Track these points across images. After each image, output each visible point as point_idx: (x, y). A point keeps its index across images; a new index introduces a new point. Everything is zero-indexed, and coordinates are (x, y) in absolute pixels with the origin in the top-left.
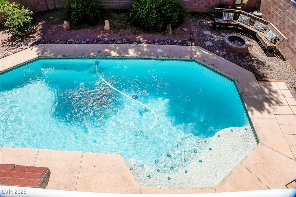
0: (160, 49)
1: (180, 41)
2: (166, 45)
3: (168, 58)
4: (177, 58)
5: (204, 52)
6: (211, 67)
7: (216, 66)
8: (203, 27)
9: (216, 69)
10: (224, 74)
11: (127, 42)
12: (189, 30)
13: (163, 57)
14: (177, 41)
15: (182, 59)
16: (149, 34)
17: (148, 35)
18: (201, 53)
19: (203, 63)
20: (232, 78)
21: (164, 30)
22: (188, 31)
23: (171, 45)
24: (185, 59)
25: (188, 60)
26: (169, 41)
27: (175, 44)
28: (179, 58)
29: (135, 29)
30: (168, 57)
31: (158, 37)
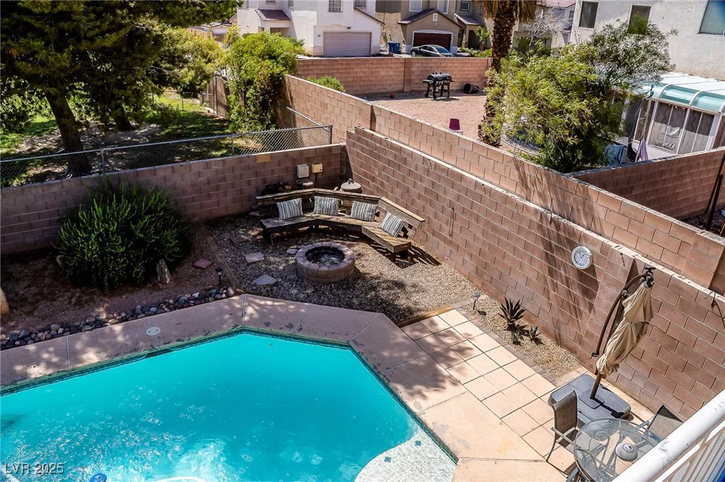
0: (153, 327)
1: (196, 295)
2: (166, 312)
3: (179, 343)
4: (201, 337)
5: (262, 303)
6: (286, 332)
7: (297, 327)
8: (240, 246)
9: (300, 334)
10: (322, 338)
11: (64, 332)
12: (210, 262)
13: (165, 344)
14: (189, 296)
15: (214, 334)
16: (118, 298)
17: (116, 300)
18: (257, 308)
19: (267, 329)
20: (344, 341)
21: (150, 278)
22: (210, 266)
23: (178, 311)
24: (221, 332)
25: (229, 334)
26: (171, 301)
27: (187, 304)
28: (206, 334)
29: (78, 294)
30: (178, 340)
31: (140, 298)
